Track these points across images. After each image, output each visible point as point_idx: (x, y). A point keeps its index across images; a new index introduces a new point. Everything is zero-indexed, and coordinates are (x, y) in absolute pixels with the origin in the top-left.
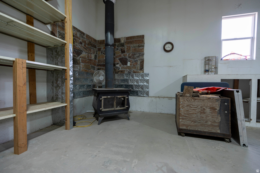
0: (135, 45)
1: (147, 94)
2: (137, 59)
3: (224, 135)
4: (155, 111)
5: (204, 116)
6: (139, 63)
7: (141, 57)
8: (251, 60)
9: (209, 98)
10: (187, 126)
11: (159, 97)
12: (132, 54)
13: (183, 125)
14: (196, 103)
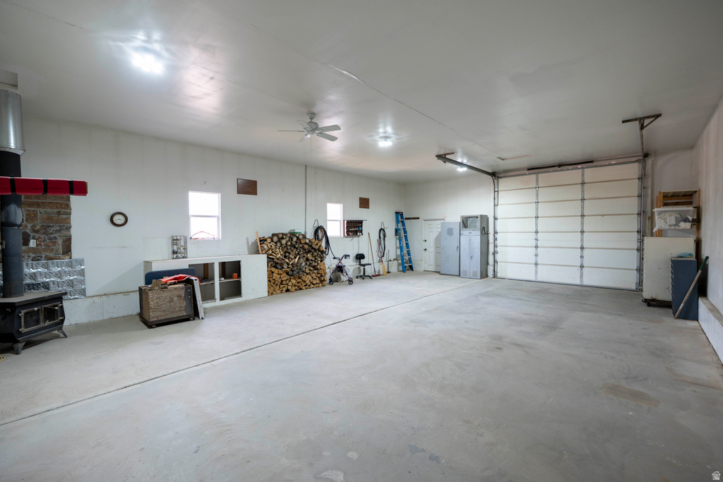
0: (49, 210)
1: (83, 292)
2: (56, 235)
3: (189, 315)
4: (101, 318)
5: (172, 304)
6: (60, 241)
7: (65, 233)
8: (219, 240)
9: (176, 288)
10: (157, 317)
11: (105, 295)
12: (42, 226)
13: (154, 317)
14: (165, 294)
